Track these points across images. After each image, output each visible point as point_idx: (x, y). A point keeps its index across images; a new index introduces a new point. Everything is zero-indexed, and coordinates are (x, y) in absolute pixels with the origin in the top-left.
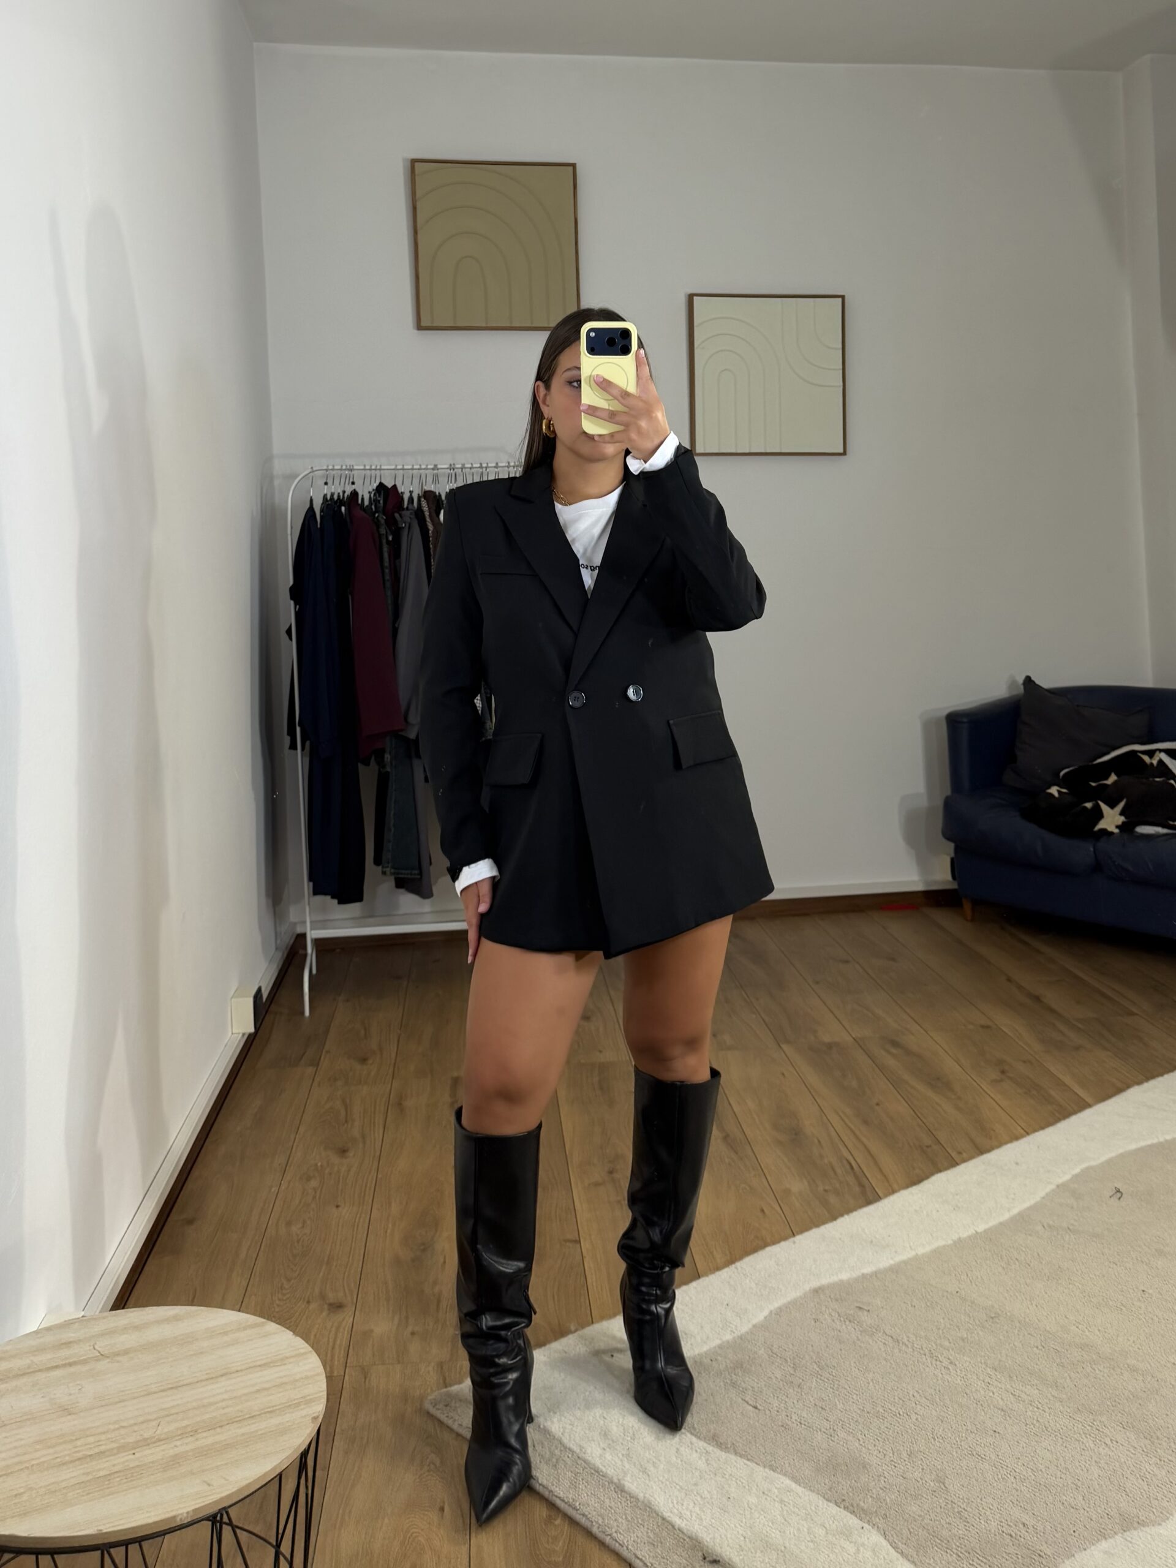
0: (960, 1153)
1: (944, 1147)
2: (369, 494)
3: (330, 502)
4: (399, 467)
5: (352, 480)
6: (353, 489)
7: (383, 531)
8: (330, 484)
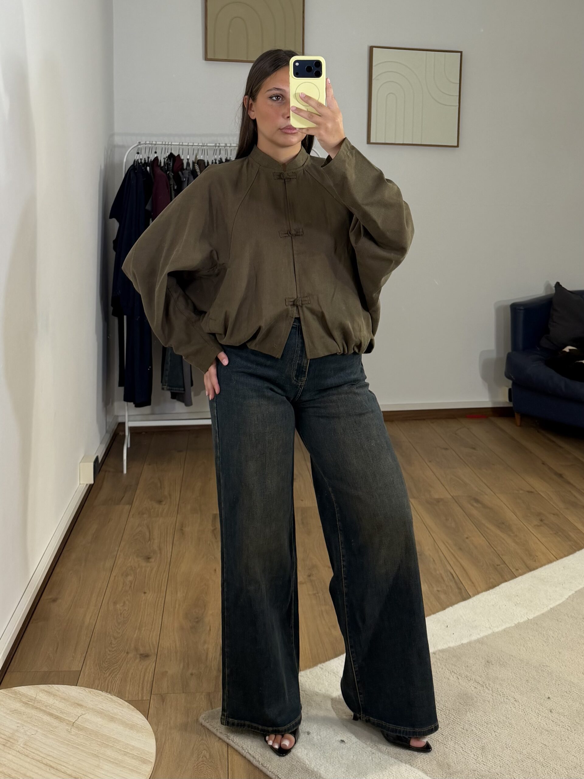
0: (517, 570)
1: (507, 565)
2: (164, 160)
3: (140, 164)
4: (181, 144)
5: (155, 151)
6: (156, 156)
7: (172, 182)
8: (140, 154)
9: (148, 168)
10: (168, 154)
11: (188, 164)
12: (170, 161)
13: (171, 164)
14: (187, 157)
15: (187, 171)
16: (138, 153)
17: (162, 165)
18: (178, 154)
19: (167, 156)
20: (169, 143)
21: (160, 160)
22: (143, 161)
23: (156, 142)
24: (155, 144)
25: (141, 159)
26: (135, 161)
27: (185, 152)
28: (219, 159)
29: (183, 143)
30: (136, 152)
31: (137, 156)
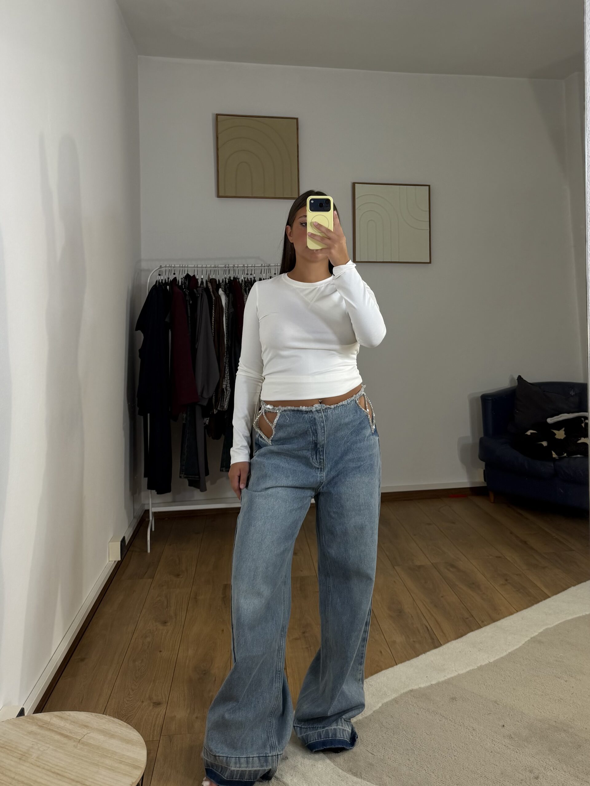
0: (482, 621)
2: (181, 280)
3: (161, 284)
4: (196, 266)
5: (174, 272)
6: (174, 276)
7: (188, 298)
8: (161, 275)
9: (168, 287)
10: (184, 275)
11: (202, 282)
12: (186, 281)
13: (187, 283)
14: (201, 277)
15: (201, 289)
16: (160, 275)
17: (180, 284)
18: (193, 274)
19: (184, 276)
20: (185, 265)
21: (179, 280)
22: (164, 282)
23: (175, 265)
24: (174, 267)
25: (162, 280)
26: (157, 281)
27: (200, 273)
28: (229, 278)
29: (197, 265)
30: (158, 274)
31: (159, 277)
